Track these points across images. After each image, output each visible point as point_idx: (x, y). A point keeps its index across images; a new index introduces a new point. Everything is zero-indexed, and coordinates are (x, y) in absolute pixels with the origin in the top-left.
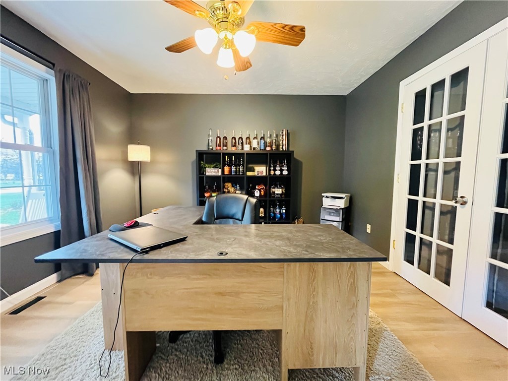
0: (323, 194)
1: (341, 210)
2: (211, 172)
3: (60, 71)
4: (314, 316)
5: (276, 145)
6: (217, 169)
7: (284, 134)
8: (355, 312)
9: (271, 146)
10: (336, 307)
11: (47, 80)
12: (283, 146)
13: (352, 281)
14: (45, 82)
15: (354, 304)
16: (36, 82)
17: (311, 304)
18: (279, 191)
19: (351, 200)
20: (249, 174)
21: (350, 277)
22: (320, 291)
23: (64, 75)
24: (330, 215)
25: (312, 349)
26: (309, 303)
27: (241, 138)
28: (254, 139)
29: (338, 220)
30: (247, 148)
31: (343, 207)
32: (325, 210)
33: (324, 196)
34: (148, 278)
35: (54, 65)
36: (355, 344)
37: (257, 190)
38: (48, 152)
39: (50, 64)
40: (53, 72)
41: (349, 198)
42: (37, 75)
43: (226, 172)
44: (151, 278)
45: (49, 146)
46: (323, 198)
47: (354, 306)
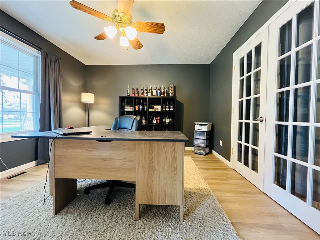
0: (195, 123)
1: (205, 132)
2: (128, 108)
3: (44, 52)
4: (153, 173)
5: (166, 93)
6: (131, 107)
7: (172, 87)
8: (176, 173)
9: (164, 94)
10: (165, 169)
11: (38, 57)
12: (171, 94)
13: (173, 154)
14: (37, 58)
15: (175, 168)
16: (32, 58)
17: (151, 166)
18: (167, 120)
19: (213, 126)
20: (151, 110)
21: (172, 152)
22: (156, 160)
23: (46, 54)
24: (200, 135)
25: (152, 193)
26: (150, 166)
27: (147, 90)
28: (154, 90)
29: (204, 139)
30: (149, 95)
31: (206, 130)
32: (196, 132)
33: (196, 124)
34: (67, 150)
35: (41, 49)
36: (176, 191)
37: (155, 120)
38: (36, 94)
39: (39, 48)
40: (40, 52)
41: (211, 125)
42: (33, 55)
43: (137, 109)
44: (68, 149)
45: (37, 91)
46: (195, 125)
47: (175, 169)
